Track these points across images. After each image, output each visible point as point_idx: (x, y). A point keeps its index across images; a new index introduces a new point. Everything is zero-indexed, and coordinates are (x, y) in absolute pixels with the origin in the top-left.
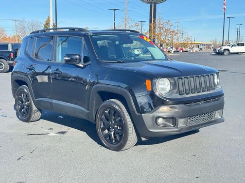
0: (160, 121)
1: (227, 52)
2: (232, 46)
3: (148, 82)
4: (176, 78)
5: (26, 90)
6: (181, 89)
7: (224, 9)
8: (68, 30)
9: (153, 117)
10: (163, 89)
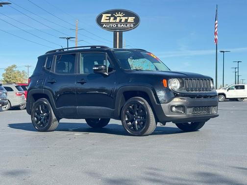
0: (174, 109)
1: (223, 97)
2: (229, 89)
3: (165, 81)
4: (184, 79)
5: (45, 103)
6: (187, 87)
7: (216, 40)
8: (90, 48)
9: (169, 106)
10: (176, 87)
